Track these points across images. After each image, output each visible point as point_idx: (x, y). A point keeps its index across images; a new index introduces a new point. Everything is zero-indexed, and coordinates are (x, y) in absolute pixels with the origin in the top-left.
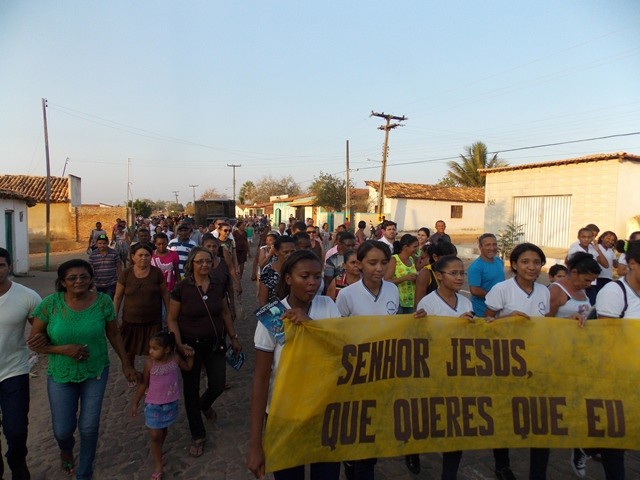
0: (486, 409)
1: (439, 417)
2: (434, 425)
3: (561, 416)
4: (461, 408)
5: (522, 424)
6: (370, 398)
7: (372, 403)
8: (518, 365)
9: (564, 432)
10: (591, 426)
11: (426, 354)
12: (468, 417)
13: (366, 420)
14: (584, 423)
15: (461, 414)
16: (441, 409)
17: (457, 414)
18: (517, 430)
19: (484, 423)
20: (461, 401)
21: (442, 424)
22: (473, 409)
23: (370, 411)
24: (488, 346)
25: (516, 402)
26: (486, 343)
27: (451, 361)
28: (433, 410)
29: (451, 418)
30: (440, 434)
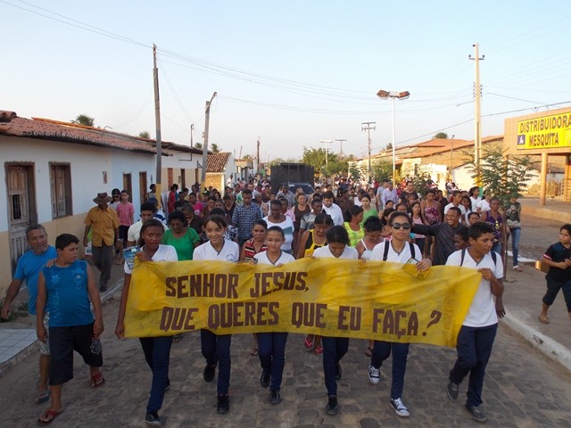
0: (274, 308)
1: (239, 314)
2: (236, 319)
3: (322, 316)
4: (256, 309)
5: (297, 319)
6: (195, 307)
7: (196, 310)
8: (300, 285)
9: (322, 326)
10: (340, 322)
11: (236, 284)
12: (261, 314)
13: (190, 318)
14: (336, 321)
15: (256, 313)
16: (242, 310)
17: (253, 312)
18: (294, 322)
19: (272, 317)
20: (257, 305)
21: (242, 318)
22: (265, 310)
23: (193, 314)
24: (282, 277)
25: (295, 305)
26: (281, 274)
27: (254, 287)
28: (236, 310)
29: (248, 315)
30: (241, 324)
